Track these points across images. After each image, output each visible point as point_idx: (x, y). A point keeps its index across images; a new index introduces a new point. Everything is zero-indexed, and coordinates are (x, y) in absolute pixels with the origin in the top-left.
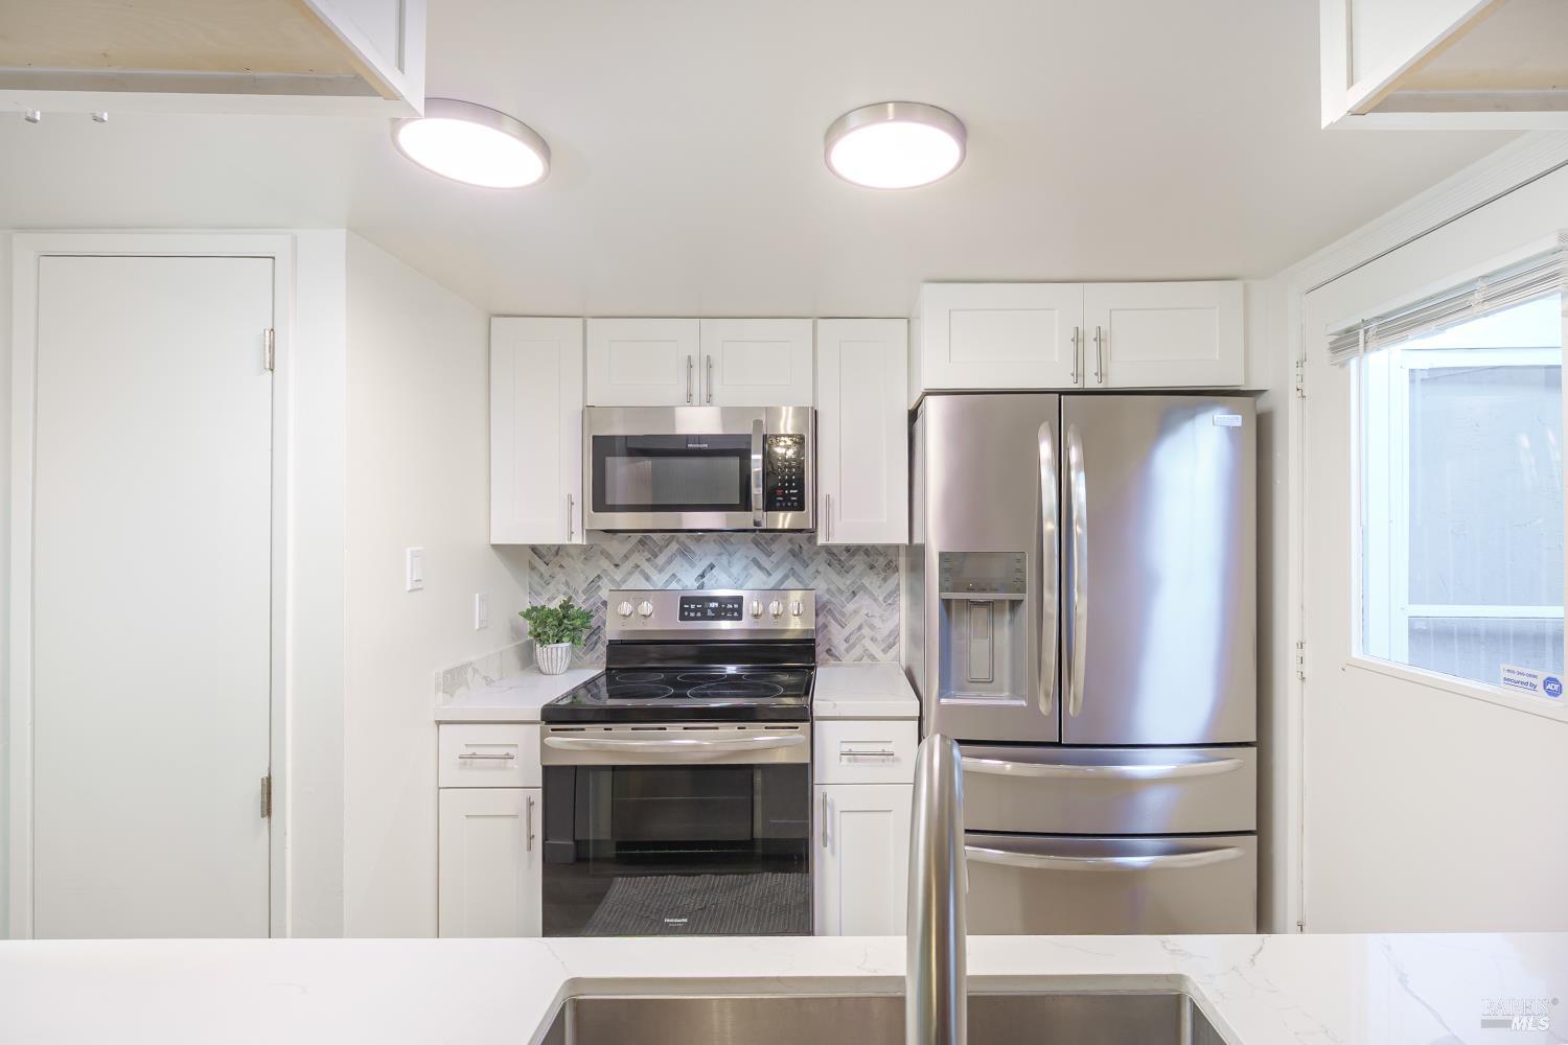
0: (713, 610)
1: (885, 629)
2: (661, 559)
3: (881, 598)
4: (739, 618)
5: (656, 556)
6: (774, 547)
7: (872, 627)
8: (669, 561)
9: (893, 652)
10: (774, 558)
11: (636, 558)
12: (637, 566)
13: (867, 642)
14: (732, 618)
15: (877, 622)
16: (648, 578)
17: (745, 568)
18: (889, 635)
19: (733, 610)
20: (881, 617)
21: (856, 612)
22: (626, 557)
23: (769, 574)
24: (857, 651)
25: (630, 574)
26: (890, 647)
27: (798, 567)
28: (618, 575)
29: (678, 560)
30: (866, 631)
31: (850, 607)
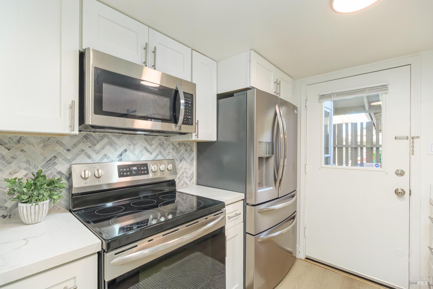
0: (135, 170)
1: (190, 173)
2: (98, 147)
3: (189, 162)
4: (148, 173)
5: (95, 145)
6: (153, 142)
7: (186, 173)
8: (103, 148)
9: (192, 181)
10: (153, 147)
11: (81, 146)
12: (83, 151)
13: (185, 179)
14: (144, 174)
15: (188, 171)
16: (89, 157)
17: (141, 151)
18: (191, 175)
19: (144, 170)
20: (189, 169)
21: (181, 168)
22: (75, 145)
23: (151, 154)
24: (182, 183)
25: (78, 155)
26: (191, 179)
27: (162, 151)
28: (69, 156)
29: (108, 147)
30: (184, 174)
31: (180, 166)
